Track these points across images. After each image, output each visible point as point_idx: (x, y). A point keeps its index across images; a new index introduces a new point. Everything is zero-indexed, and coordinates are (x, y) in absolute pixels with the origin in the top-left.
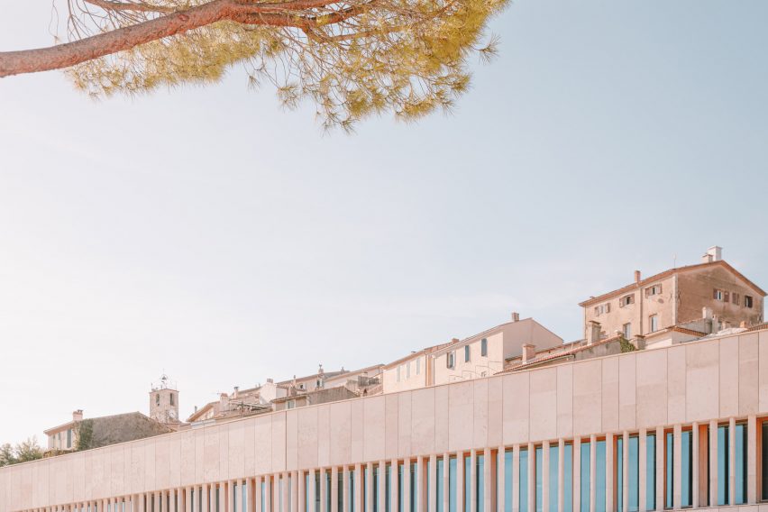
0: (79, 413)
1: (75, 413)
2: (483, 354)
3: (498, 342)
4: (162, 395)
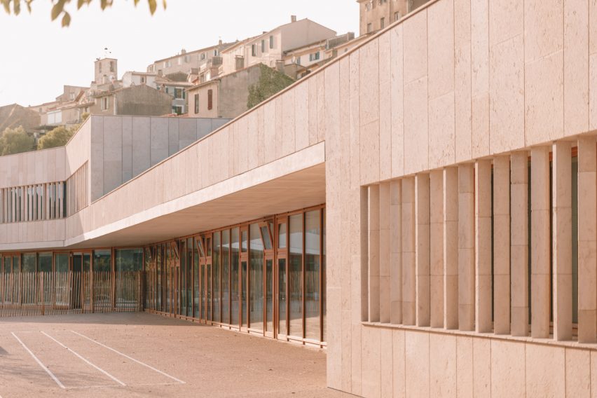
2: (271, 47)
3: (278, 38)
4: (103, 64)
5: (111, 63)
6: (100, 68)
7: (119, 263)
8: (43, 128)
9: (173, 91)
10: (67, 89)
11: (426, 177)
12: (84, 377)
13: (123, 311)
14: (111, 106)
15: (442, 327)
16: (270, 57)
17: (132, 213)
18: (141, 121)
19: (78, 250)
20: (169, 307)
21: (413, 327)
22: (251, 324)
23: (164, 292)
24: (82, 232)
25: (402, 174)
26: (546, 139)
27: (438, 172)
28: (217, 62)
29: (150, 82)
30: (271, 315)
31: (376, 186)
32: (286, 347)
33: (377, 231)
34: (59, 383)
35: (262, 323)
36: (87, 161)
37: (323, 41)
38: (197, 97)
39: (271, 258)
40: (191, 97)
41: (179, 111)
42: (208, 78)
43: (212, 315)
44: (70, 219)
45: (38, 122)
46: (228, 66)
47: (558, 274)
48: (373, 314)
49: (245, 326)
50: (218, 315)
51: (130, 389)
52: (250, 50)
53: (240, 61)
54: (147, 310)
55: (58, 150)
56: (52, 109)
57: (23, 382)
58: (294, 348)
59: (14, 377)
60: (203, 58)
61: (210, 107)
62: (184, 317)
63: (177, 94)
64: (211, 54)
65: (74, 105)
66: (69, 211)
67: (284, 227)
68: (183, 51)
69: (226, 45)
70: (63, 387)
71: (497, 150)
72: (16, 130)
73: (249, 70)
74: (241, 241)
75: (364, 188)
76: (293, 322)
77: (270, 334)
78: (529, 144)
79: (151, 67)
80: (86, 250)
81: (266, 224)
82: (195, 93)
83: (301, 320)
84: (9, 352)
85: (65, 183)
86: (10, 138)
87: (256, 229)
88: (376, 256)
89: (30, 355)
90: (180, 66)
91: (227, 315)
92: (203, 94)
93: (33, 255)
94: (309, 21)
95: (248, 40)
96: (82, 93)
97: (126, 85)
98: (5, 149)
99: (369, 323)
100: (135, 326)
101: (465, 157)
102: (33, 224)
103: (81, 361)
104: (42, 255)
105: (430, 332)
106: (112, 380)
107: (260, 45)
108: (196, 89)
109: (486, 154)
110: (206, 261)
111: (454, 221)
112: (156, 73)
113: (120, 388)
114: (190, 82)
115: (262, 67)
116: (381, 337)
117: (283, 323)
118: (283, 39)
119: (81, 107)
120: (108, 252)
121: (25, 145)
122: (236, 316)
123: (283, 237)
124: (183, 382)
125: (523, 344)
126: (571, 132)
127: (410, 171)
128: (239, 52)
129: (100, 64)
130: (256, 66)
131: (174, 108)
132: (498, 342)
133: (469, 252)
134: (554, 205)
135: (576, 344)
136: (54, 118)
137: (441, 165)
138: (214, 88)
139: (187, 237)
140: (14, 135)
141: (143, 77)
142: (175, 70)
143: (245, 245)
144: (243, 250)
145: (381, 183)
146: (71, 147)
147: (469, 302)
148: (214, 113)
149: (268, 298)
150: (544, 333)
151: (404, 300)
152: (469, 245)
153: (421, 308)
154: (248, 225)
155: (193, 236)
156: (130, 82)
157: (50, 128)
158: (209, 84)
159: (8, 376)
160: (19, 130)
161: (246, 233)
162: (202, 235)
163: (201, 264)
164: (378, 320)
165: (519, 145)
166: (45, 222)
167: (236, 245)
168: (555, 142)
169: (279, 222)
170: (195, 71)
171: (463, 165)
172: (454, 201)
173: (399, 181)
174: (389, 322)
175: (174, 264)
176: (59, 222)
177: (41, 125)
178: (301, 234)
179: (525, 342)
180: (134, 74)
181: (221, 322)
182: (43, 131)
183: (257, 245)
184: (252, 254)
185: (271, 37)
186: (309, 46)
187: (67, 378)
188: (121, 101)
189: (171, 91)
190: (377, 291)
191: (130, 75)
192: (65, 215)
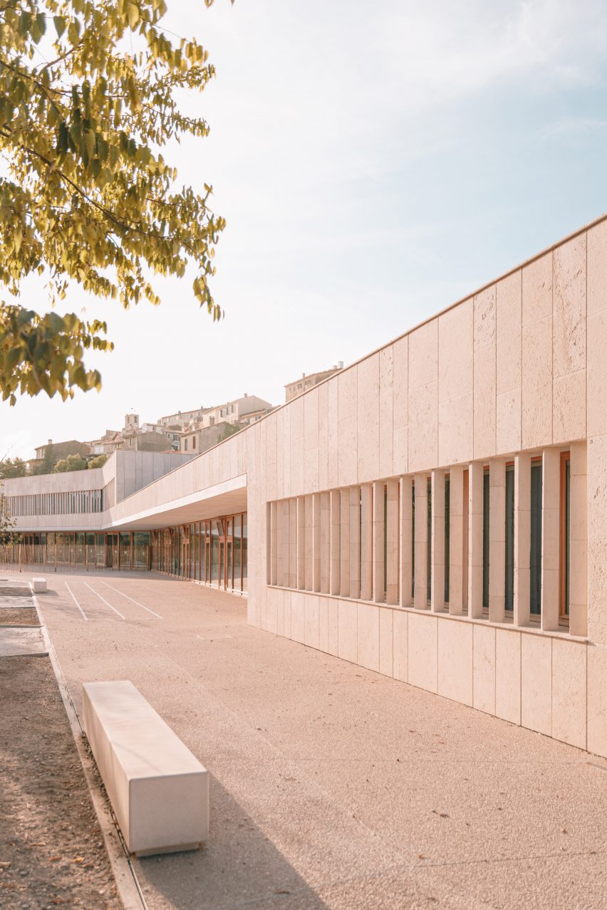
0: (50, 440)
2: (232, 412)
3: (236, 406)
4: (130, 418)
5: (135, 417)
6: (128, 420)
7: (135, 540)
8: (91, 456)
10: (108, 432)
11: (303, 498)
12: (101, 613)
13: (137, 570)
14: (134, 443)
15: (311, 590)
16: (232, 418)
17: (139, 512)
18: (148, 455)
19: (110, 532)
20: (165, 569)
21: (295, 590)
22: (212, 581)
23: (162, 559)
24: (111, 522)
25: (289, 496)
26: (369, 480)
27: (310, 496)
28: (200, 419)
29: (158, 430)
30: (223, 576)
31: (275, 503)
32: (231, 597)
33: (276, 530)
34: (85, 616)
35: (218, 581)
36: (114, 479)
37: (263, 410)
38: (186, 441)
39: (223, 541)
40: (183, 440)
41: (176, 449)
42: (194, 430)
43: (190, 574)
44: (104, 513)
45: (89, 451)
46: (206, 423)
47: (376, 562)
48: (273, 581)
49: (208, 582)
50: (193, 574)
51: (127, 622)
52: (220, 413)
53: (212, 419)
54: (152, 570)
55: (98, 470)
56: (98, 444)
57: (62, 615)
58: (236, 597)
59: (58, 611)
60: (191, 417)
61: (194, 447)
62: (173, 575)
63: (175, 438)
64: (196, 415)
65: (111, 442)
66: (104, 508)
67: (231, 523)
68: (179, 412)
69: (206, 409)
70: (86, 619)
71: (342, 484)
72: (75, 456)
73: (218, 425)
74: (206, 530)
75: (269, 503)
76: (236, 580)
77: (222, 588)
78: (360, 482)
79: (159, 421)
80: (115, 532)
81: (220, 521)
82: (185, 438)
83: (240, 579)
84: (60, 594)
85: (102, 491)
86: (71, 461)
87: (214, 523)
88: (275, 545)
89: (71, 596)
90: (177, 421)
91: (198, 574)
92: (190, 439)
93: (83, 534)
94: (255, 397)
95: (218, 407)
96: (116, 435)
97: (144, 432)
98: (68, 468)
99: (271, 586)
100: (142, 580)
101: (325, 488)
102: (82, 515)
103: (102, 602)
104: (88, 534)
105: (304, 593)
106: (118, 615)
107: (226, 410)
108: (185, 435)
109: (336, 487)
110: (185, 541)
111: (318, 526)
112: (163, 425)
113: (122, 621)
114: (183, 431)
115: (226, 424)
116: (277, 594)
117: (230, 581)
118: (239, 407)
119: (116, 444)
120: (129, 534)
121: (81, 466)
122: (204, 575)
123: (230, 529)
124: (162, 618)
125: (356, 604)
126: (384, 476)
127: (294, 495)
128: (213, 414)
129: (128, 418)
130: (223, 423)
131: (173, 446)
132: (342, 601)
133: (327, 545)
134: (374, 520)
135: (385, 605)
136: (99, 450)
137: (311, 492)
138: (197, 436)
139: (175, 526)
140: (74, 460)
141: (154, 426)
142: (175, 424)
143: (208, 532)
144: (207, 536)
145: (278, 500)
146: (105, 468)
147: (327, 576)
148: (197, 450)
149: (222, 564)
150: (368, 597)
151: (291, 572)
152: (327, 542)
153: (300, 578)
154: (210, 521)
155: (179, 526)
156: (146, 429)
157: (96, 456)
158: (194, 433)
159: (54, 611)
160: (77, 456)
161: (209, 526)
162: (184, 526)
163: (183, 543)
164: (276, 584)
165: (354, 483)
166: (90, 514)
167: (203, 532)
168: (374, 481)
169: (228, 520)
170: (186, 425)
171: (324, 492)
172: (319, 514)
173: (288, 500)
174: (282, 586)
175: (168, 542)
176: (98, 514)
177: (91, 454)
178: (240, 528)
179: (357, 602)
180: (148, 425)
181: (200, 580)
182: (92, 458)
183: (215, 532)
184: (212, 538)
185: (232, 406)
186: (255, 412)
187: (90, 613)
188: (140, 441)
189: (172, 436)
190: (276, 566)
191: (146, 426)
192: (102, 510)
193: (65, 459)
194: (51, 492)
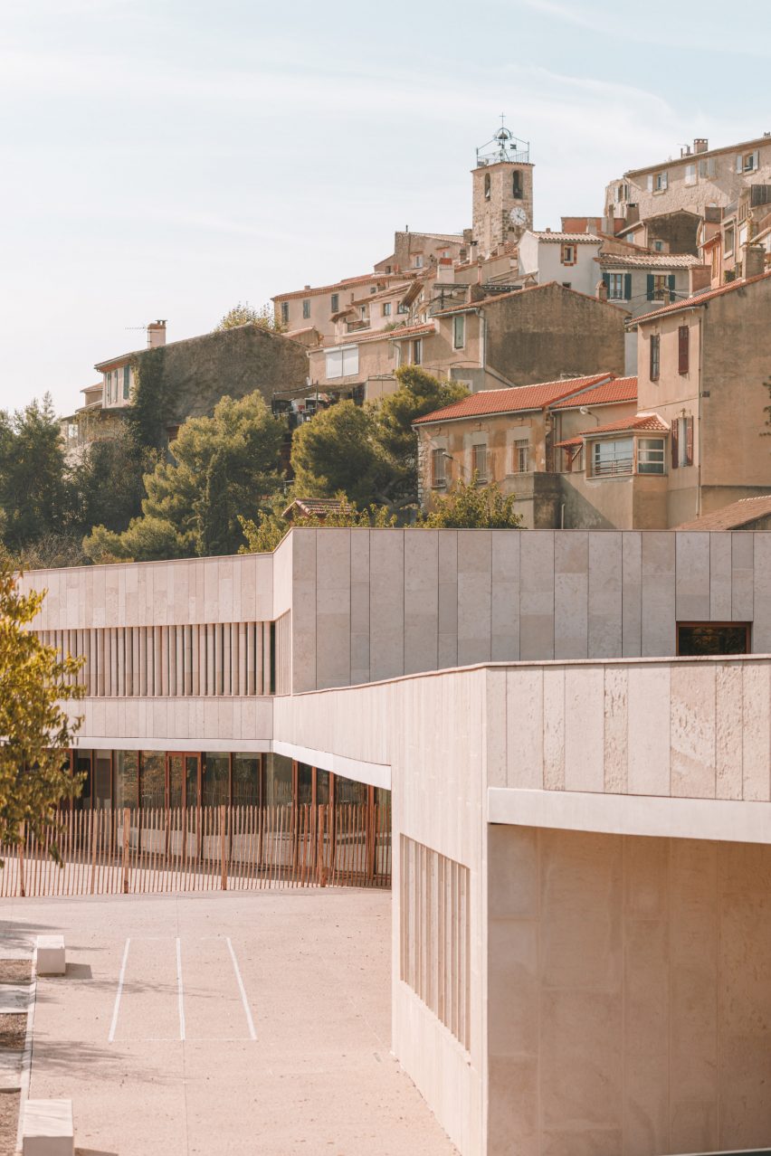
0: (158, 327)
1: (152, 327)
4: (494, 177)
5: (516, 175)
6: (488, 187)
9: (644, 281)
10: (407, 243)
14: (472, 339)
36: (289, 610)
44: (277, 700)
55: (261, 559)
61: (683, 368)
66: (277, 683)
82: (652, 332)
85: (273, 625)
90: (691, 194)
102: (214, 702)
129: (488, 178)
136: (340, 365)
148: (692, 384)
160: (253, 402)
188: (498, 328)
189: (640, 281)
192: (273, 690)
193: (211, 415)
194: (121, 624)
